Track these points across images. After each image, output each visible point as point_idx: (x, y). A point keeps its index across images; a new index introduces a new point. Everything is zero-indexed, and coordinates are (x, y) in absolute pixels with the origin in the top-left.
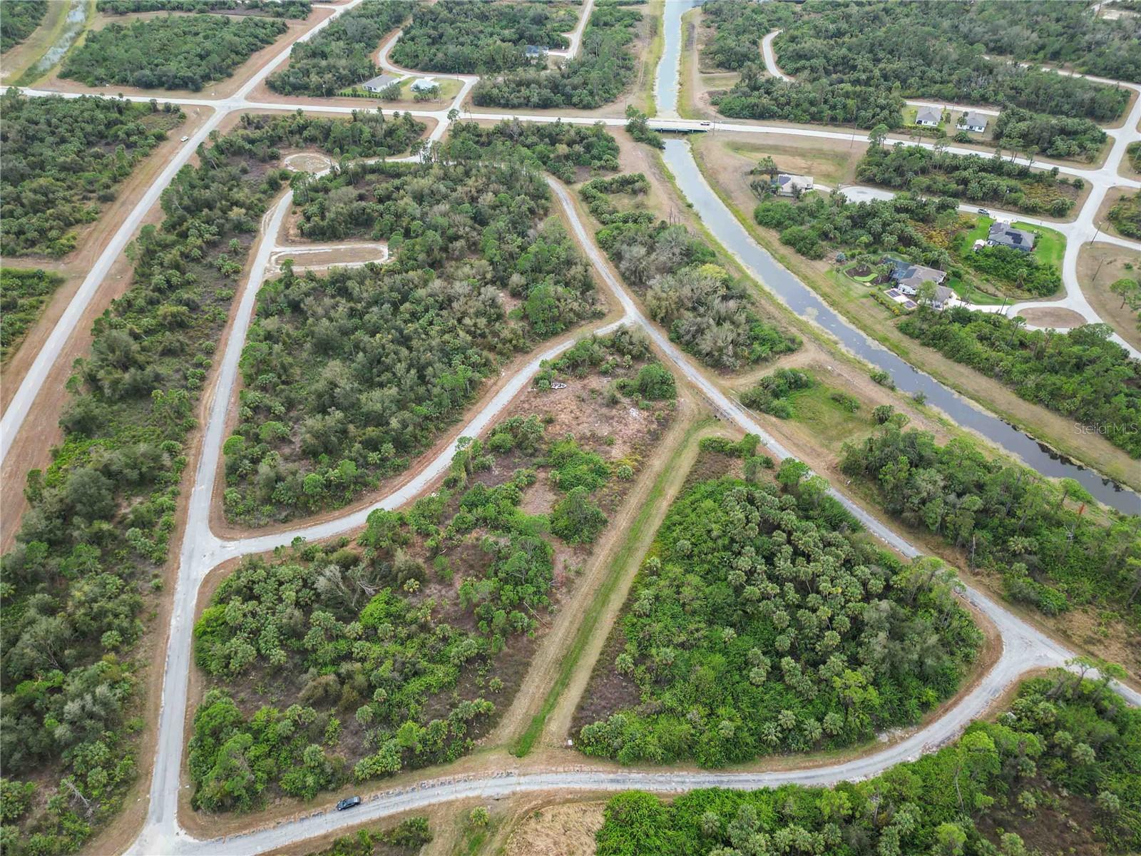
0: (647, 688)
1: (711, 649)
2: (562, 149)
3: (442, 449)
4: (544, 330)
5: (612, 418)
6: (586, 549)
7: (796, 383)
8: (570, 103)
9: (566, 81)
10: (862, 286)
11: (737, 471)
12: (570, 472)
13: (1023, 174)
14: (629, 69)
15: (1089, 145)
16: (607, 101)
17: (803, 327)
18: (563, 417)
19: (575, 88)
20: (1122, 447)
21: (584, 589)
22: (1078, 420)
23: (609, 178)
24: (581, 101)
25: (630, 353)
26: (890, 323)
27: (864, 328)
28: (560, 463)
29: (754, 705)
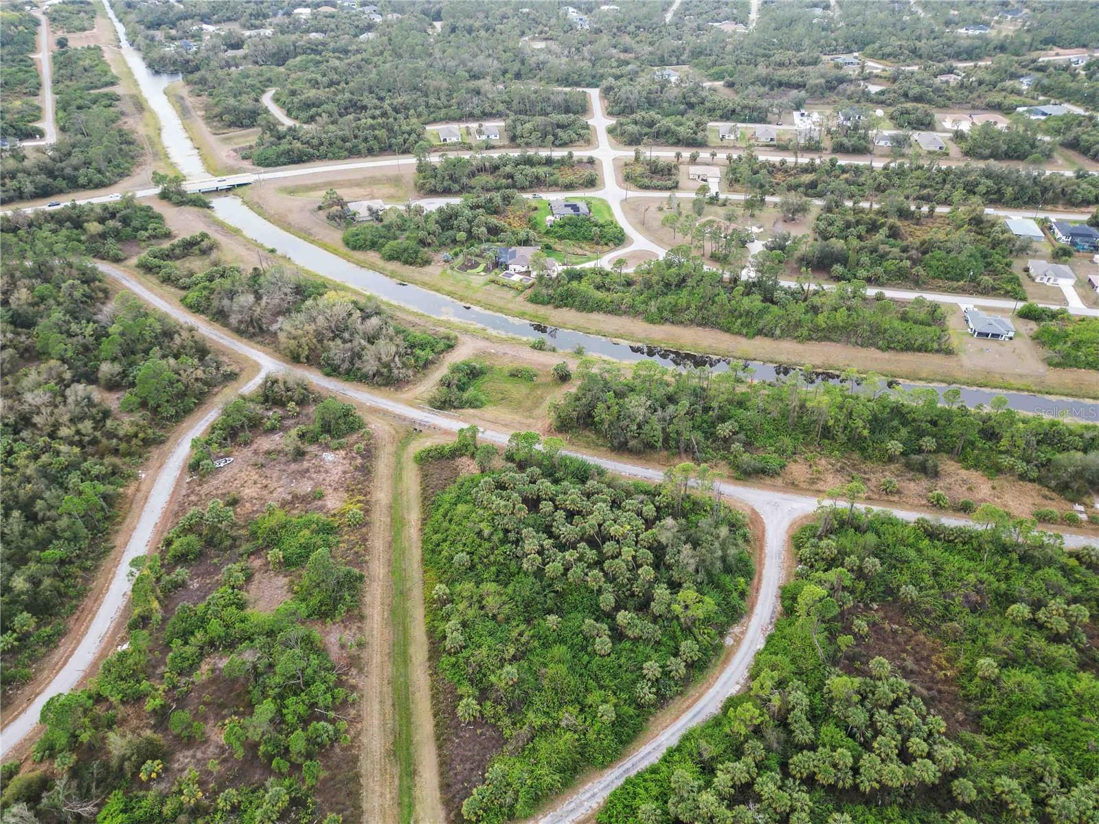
0: (507, 721)
1: (546, 645)
2: (94, 227)
3: (104, 590)
4: (172, 411)
5: (307, 471)
6: (356, 616)
7: (473, 373)
8: (74, 185)
9: (59, 165)
10: (477, 277)
11: (468, 467)
12: (292, 544)
13: (549, 162)
14: (129, 143)
15: (583, 132)
16: (122, 175)
17: (447, 324)
18: (248, 492)
19: (76, 169)
20: (739, 333)
21: (377, 659)
22: (699, 325)
23: (166, 245)
24: (90, 181)
25: (291, 399)
26: (520, 299)
27: (500, 310)
28: (273, 540)
29: (615, 676)
